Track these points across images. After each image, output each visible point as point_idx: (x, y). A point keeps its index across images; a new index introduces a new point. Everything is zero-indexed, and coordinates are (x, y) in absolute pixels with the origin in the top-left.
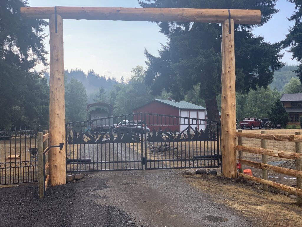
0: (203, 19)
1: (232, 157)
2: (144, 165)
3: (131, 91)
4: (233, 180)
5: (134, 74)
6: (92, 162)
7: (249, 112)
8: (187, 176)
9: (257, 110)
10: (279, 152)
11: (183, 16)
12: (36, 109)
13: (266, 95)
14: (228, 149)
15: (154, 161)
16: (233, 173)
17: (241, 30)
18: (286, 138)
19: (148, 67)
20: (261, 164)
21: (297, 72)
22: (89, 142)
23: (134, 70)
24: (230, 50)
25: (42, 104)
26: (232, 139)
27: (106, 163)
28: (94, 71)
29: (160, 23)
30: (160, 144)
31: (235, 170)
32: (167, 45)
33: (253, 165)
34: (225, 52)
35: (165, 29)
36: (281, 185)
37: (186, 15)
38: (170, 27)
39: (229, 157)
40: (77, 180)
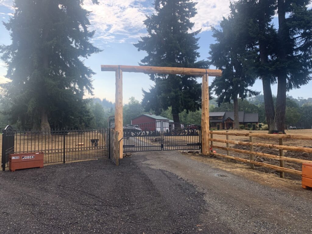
0: (193, 73)
1: (208, 144)
2: (162, 148)
3: (128, 110)
4: (209, 156)
5: (130, 101)
6: (135, 146)
7: (189, 121)
8: (184, 154)
9: (193, 120)
10: (239, 142)
11: (183, 72)
12: (84, 118)
13: (198, 113)
14: (206, 140)
15: (157, 146)
16: (208, 152)
17: (191, 79)
18: (244, 135)
19: (143, 97)
20: (227, 148)
21: (216, 101)
22: (134, 136)
23: (130, 99)
24: (207, 90)
25: (86, 116)
26: (207, 135)
27: (138, 147)
28: (106, 99)
29: (150, 75)
30: (156, 137)
31: (209, 151)
32: (154, 86)
33: (221, 149)
34: (204, 90)
35: (152, 78)
36: (240, 159)
37: (185, 71)
38: (155, 77)
39: (206, 144)
40: (128, 156)
